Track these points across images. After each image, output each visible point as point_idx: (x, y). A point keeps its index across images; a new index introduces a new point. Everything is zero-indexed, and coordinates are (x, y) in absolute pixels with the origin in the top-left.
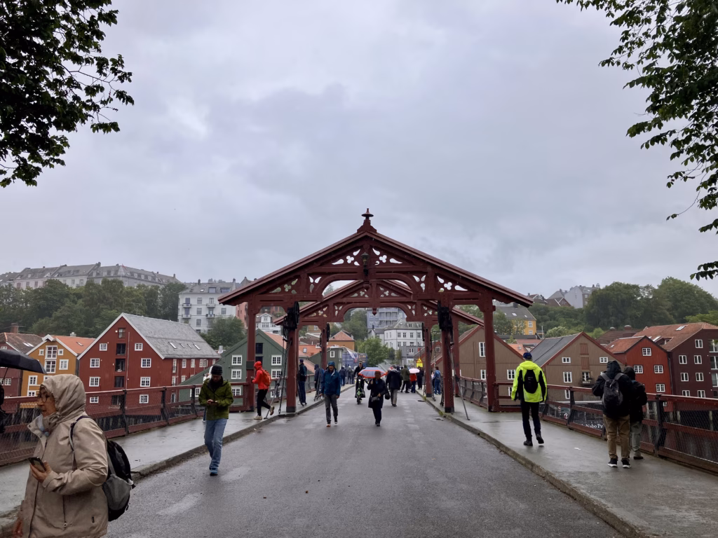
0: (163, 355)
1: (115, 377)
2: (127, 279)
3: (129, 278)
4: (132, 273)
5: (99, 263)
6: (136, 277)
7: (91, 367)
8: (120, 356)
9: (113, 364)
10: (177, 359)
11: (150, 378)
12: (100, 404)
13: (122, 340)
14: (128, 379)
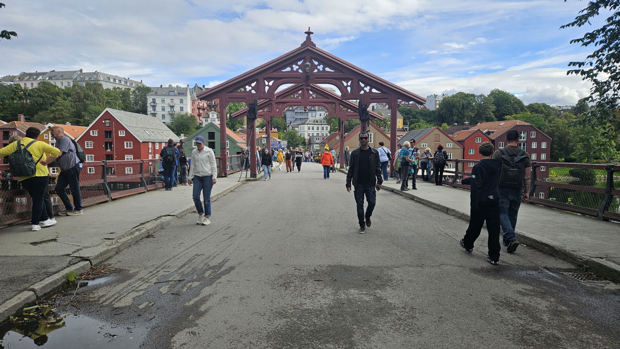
0: (141, 139)
1: (106, 154)
2: (105, 83)
4: (109, 78)
5: (81, 70)
6: (112, 81)
8: (108, 140)
9: (103, 146)
10: (152, 142)
11: (132, 156)
12: (96, 174)
13: (109, 128)
14: (116, 157)
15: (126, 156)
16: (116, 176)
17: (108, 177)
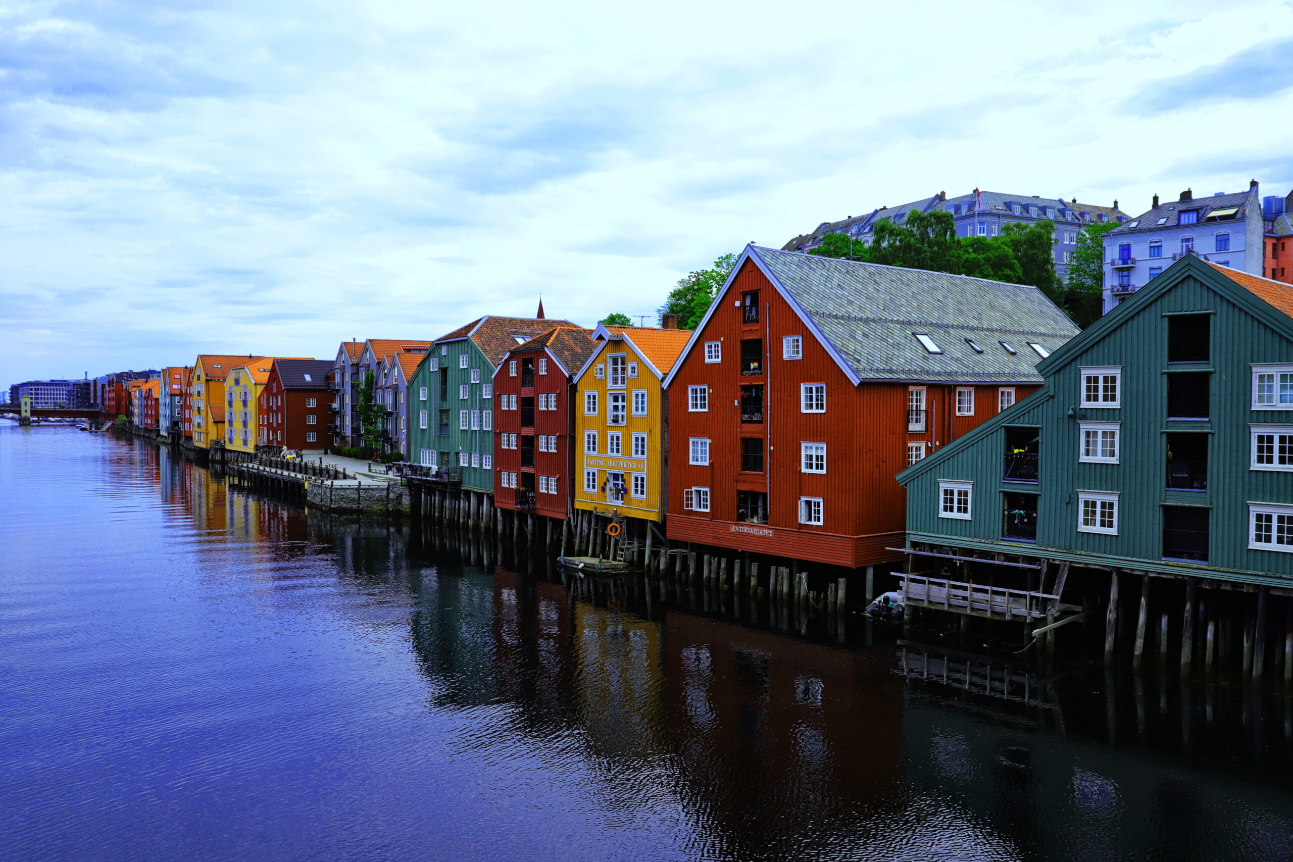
0: (856, 372)
1: (744, 440)
2: (996, 219)
3: (999, 216)
4: (1008, 205)
5: (943, 193)
6: (1017, 213)
7: (691, 410)
8: (751, 378)
9: (736, 402)
10: (931, 387)
11: (825, 446)
12: (712, 515)
13: (753, 328)
14: (772, 448)
15: (803, 445)
16: (771, 531)
17: (746, 530)
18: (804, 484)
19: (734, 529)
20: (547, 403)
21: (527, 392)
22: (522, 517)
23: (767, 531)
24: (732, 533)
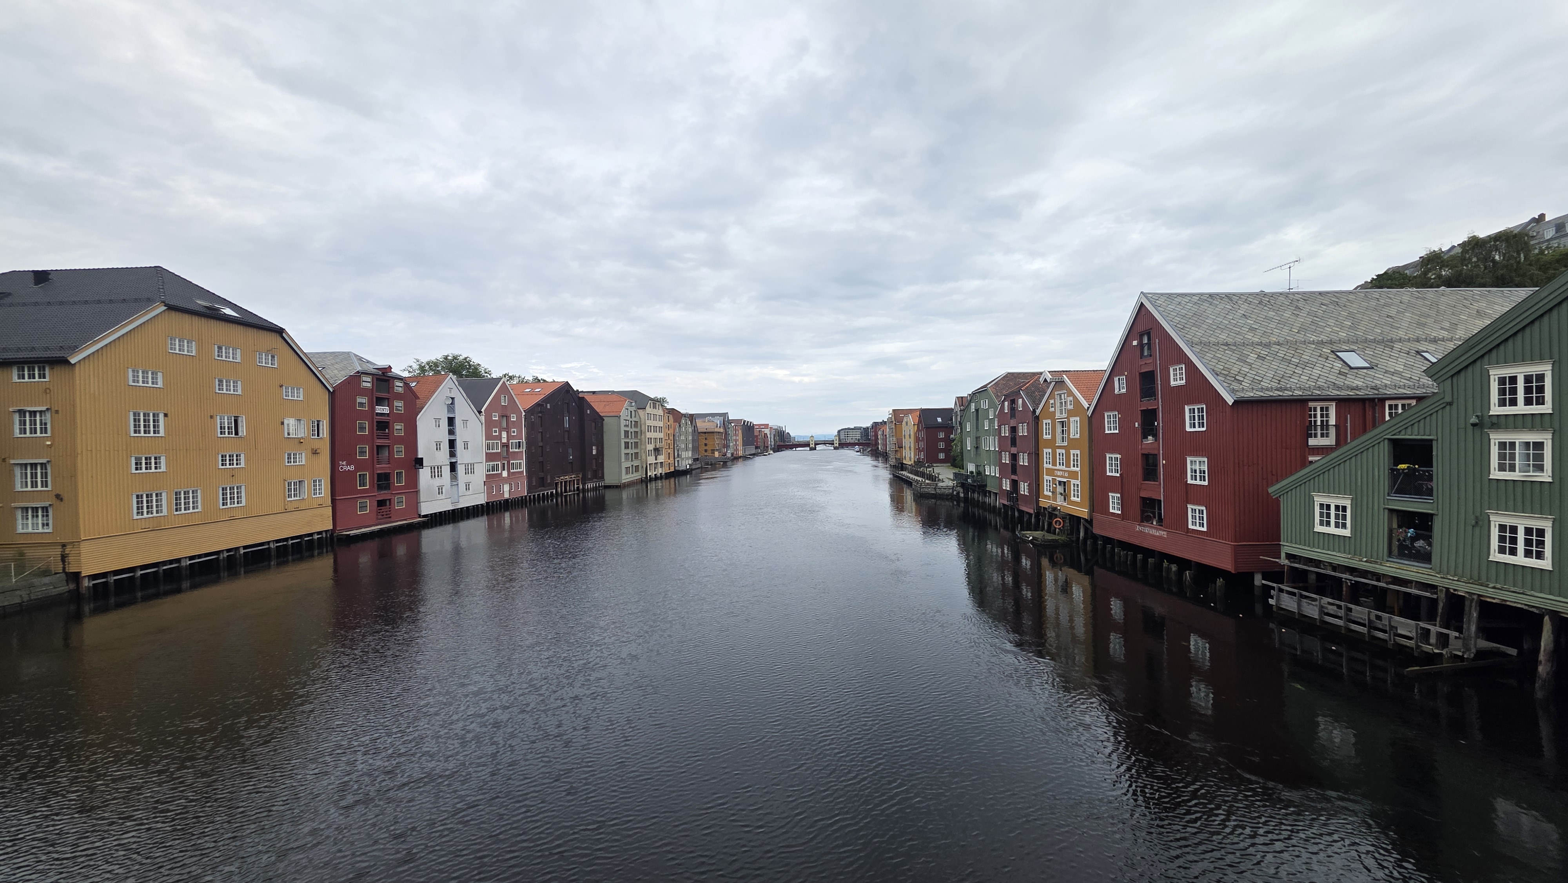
0: (1233, 391)
1: (1143, 454)
7: (1107, 432)
8: (1147, 404)
9: (1137, 426)
10: (1341, 402)
11: (1206, 460)
12: (1123, 516)
13: (1147, 362)
14: (1164, 462)
15: (1189, 459)
16: (1165, 533)
17: (1147, 530)
18: (1191, 494)
19: (1138, 528)
20: (1023, 431)
21: (1013, 423)
22: (1013, 510)
23: (1162, 533)
24: (1137, 531)
